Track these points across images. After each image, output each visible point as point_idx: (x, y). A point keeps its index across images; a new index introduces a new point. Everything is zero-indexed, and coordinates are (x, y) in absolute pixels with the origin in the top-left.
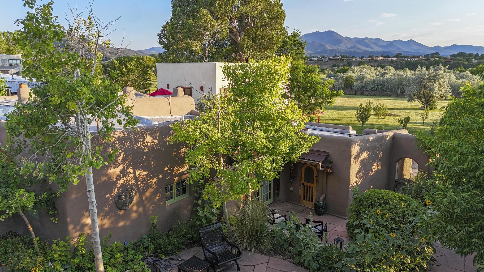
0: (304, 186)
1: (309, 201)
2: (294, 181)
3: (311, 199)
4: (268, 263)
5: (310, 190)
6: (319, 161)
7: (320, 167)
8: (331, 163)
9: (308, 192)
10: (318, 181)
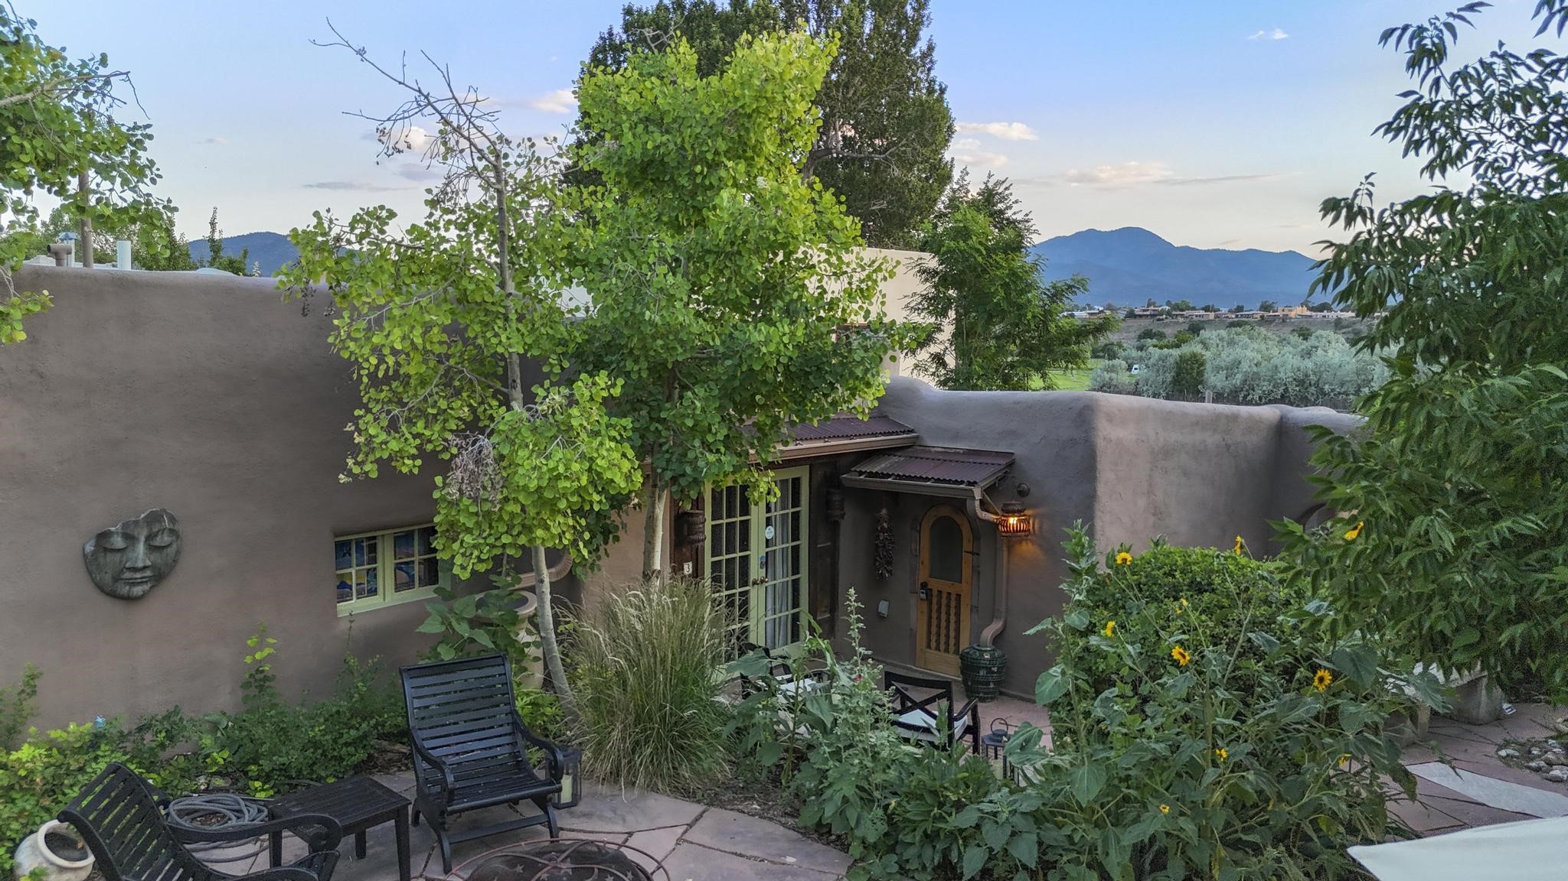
0: (929, 594)
1: (947, 650)
2: (890, 572)
3: (952, 641)
4: (690, 826)
5: (948, 606)
6: (974, 484)
7: (977, 503)
8: (1023, 493)
9: (944, 617)
10: (976, 571)
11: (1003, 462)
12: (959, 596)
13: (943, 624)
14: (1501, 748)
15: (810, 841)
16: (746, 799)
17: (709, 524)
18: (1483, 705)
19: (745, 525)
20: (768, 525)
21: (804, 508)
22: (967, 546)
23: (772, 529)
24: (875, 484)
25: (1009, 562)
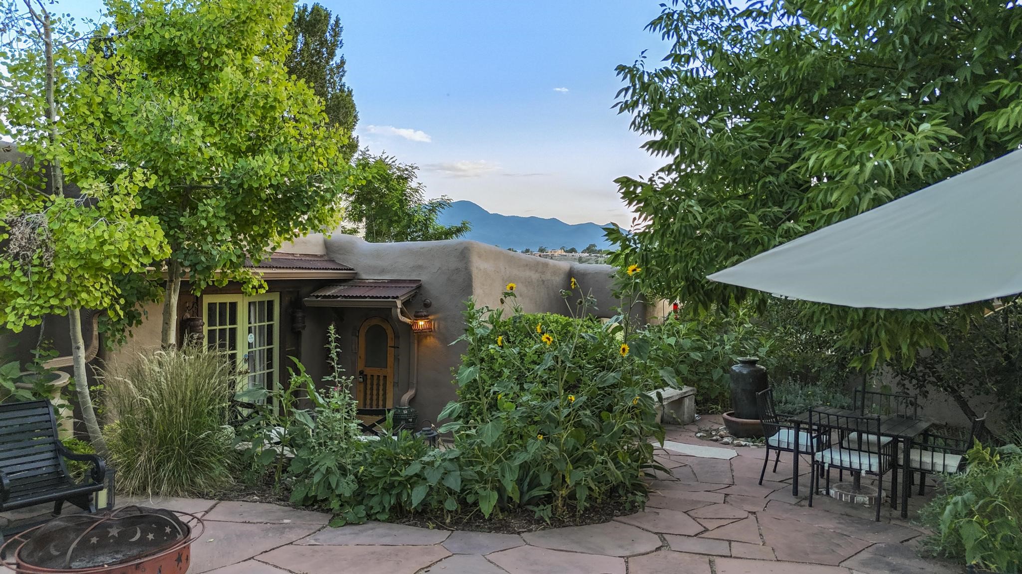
0: (365, 377)
4: (207, 512)
5: (378, 385)
6: (397, 297)
7: (399, 310)
8: (427, 306)
9: (375, 392)
10: (397, 359)
11: (414, 285)
12: (385, 377)
13: (375, 397)
14: (697, 433)
15: (299, 510)
16: (247, 495)
17: (206, 329)
18: (686, 413)
19: (233, 332)
20: (250, 332)
21: (276, 322)
22: (390, 343)
23: (252, 335)
24: (327, 303)
25: (418, 351)
